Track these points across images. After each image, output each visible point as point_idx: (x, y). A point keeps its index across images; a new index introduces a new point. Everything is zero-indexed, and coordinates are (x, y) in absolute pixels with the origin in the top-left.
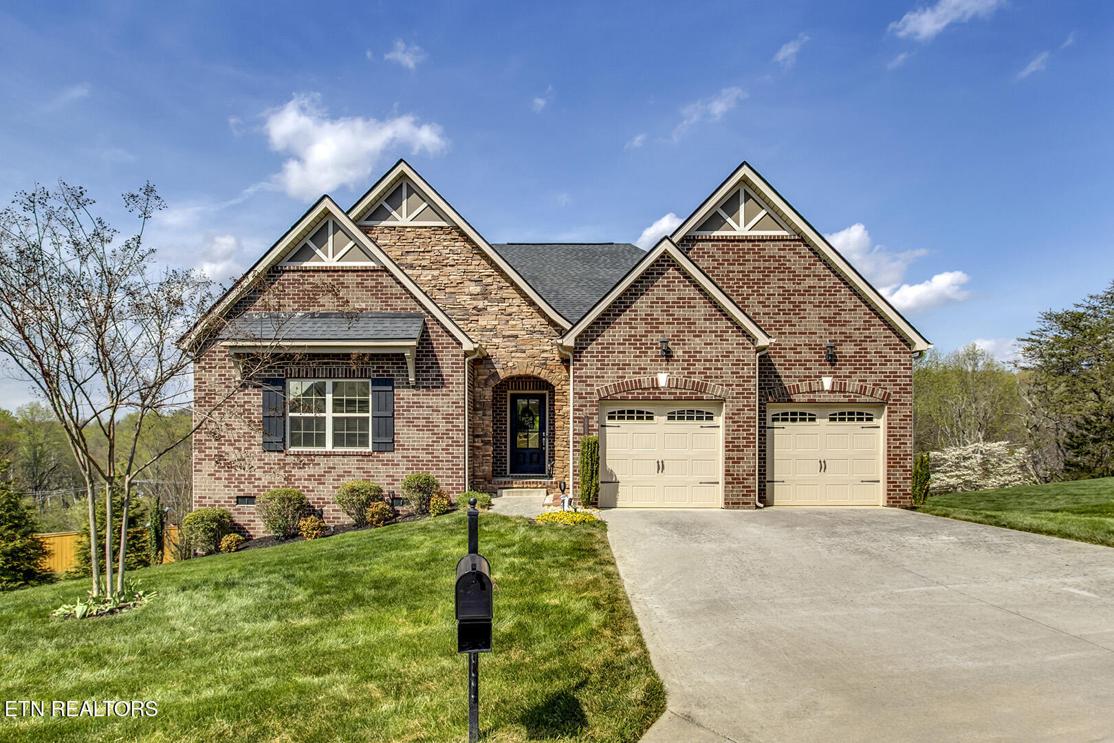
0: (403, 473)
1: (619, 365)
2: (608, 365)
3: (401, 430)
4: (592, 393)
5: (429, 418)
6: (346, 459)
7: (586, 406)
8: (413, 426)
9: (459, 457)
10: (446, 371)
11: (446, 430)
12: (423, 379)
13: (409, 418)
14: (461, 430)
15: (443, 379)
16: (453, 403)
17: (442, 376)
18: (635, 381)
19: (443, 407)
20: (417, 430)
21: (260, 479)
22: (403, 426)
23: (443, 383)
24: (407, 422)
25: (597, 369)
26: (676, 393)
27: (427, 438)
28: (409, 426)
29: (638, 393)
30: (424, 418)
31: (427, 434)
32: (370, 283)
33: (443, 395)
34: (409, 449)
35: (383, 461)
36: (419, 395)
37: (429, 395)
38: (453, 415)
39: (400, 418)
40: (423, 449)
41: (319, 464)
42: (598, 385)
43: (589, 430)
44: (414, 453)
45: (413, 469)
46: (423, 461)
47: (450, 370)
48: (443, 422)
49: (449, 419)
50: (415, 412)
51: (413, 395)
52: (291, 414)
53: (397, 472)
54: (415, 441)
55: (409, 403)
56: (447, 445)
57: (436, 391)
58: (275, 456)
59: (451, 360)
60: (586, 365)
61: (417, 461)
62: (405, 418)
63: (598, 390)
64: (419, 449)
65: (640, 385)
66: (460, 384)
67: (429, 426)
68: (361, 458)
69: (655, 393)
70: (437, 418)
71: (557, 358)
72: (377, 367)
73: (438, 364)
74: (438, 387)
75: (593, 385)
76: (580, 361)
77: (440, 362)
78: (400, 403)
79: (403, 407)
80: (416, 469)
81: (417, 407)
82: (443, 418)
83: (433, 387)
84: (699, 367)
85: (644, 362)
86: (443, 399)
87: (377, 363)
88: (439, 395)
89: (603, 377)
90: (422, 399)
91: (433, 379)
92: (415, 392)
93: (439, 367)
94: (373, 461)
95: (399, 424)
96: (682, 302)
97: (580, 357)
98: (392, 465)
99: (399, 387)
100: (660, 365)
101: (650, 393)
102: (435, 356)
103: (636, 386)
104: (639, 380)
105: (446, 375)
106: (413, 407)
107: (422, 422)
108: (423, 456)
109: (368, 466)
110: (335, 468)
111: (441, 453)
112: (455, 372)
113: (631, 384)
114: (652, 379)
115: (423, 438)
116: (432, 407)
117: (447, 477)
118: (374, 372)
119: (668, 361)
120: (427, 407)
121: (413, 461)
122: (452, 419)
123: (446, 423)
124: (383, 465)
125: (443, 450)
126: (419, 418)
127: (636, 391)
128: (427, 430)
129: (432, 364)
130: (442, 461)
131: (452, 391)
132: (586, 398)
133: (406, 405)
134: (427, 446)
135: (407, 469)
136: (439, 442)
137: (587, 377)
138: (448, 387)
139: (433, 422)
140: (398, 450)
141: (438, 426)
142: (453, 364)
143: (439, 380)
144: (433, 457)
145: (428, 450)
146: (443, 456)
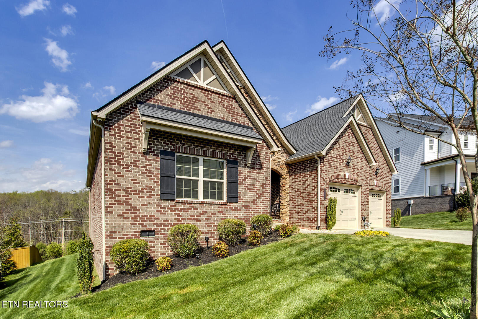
0: (242, 215)
1: (335, 167)
2: (332, 166)
3: (241, 191)
4: (327, 178)
5: (255, 185)
6: (212, 207)
7: (325, 184)
8: (247, 189)
9: (267, 207)
10: (262, 161)
11: (263, 192)
12: (254, 164)
13: (246, 184)
14: (268, 193)
15: (261, 165)
16: (265, 178)
17: (261, 163)
19: (261, 180)
20: (249, 191)
21: (158, 219)
22: (243, 189)
23: (261, 167)
24: (244, 186)
25: (328, 167)
26: (350, 181)
27: (254, 196)
28: (246, 189)
29: (340, 180)
30: (252, 185)
31: (254, 194)
33: (261, 173)
34: (245, 202)
35: (233, 208)
36: (250, 172)
37: (255, 173)
38: (265, 184)
39: (241, 184)
40: (252, 202)
41: (197, 209)
42: (329, 175)
43: (326, 195)
44: (248, 204)
45: (247, 212)
46: (252, 208)
47: (264, 160)
48: (261, 188)
50: (248, 181)
51: (248, 172)
52: (177, 176)
53: (240, 215)
54: (248, 197)
55: (246, 176)
56: (263, 200)
57: (258, 171)
58: (168, 203)
59: (265, 155)
60: (325, 165)
61: (249, 208)
62: (243, 184)
63: (329, 177)
64: (250, 202)
65: (341, 177)
66: (268, 168)
67: (255, 189)
68: (221, 206)
69: (345, 181)
70: (258, 185)
71: (284, 163)
72: (230, 154)
73: (259, 156)
74: (259, 169)
75: (327, 175)
76: (323, 163)
77: (260, 155)
78: (241, 175)
79: (243, 178)
80: (249, 212)
81: (249, 178)
82: (261, 186)
83: (257, 169)
84: (356, 171)
85: (342, 167)
86: (261, 175)
87: (230, 151)
88: (259, 173)
89: (330, 171)
90: (252, 175)
91: (257, 164)
92: (248, 170)
93: (259, 158)
94: (227, 208)
95: (240, 187)
96: (351, 144)
97: (323, 161)
98: (237, 210)
99: (240, 166)
100: (346, 169)
101: (343, 180)
104: (341, 174)
105: (263, 163)
106: (247, 178)
107: (252, 187)
108: (251, 205)
109: (225, 210)
110: (206, 212)
111: (260, 204)
112: (267, 162)
113: (339, 176)
114: (344, 174)
115: (252, 196)
116: (256, 179)
118: (228, 156)
119: (348, 167)
120: (254, 179)
121: (247, 208)
122: (265, 186)
123: (263, 188)
124: (232, 210)
125: (261, 202)
126: (250, 185)
127: (339, 179)
128: (254, 192)
129: (257, 156)
130: (260, 209)
131: (265, 172)
132: (325, 180)
133: (244, 177)
134: (254, 200)
135: (244, 212)
136: (259, 198)
137: (325, 171)
138: (263, 169)
139: (256, 187)
140: (240, 202)
141: (259, 190)
142: (265, 157)
143: (259, 165)
144: (256, 206)
145: (254, 202)
146: (261, 205)
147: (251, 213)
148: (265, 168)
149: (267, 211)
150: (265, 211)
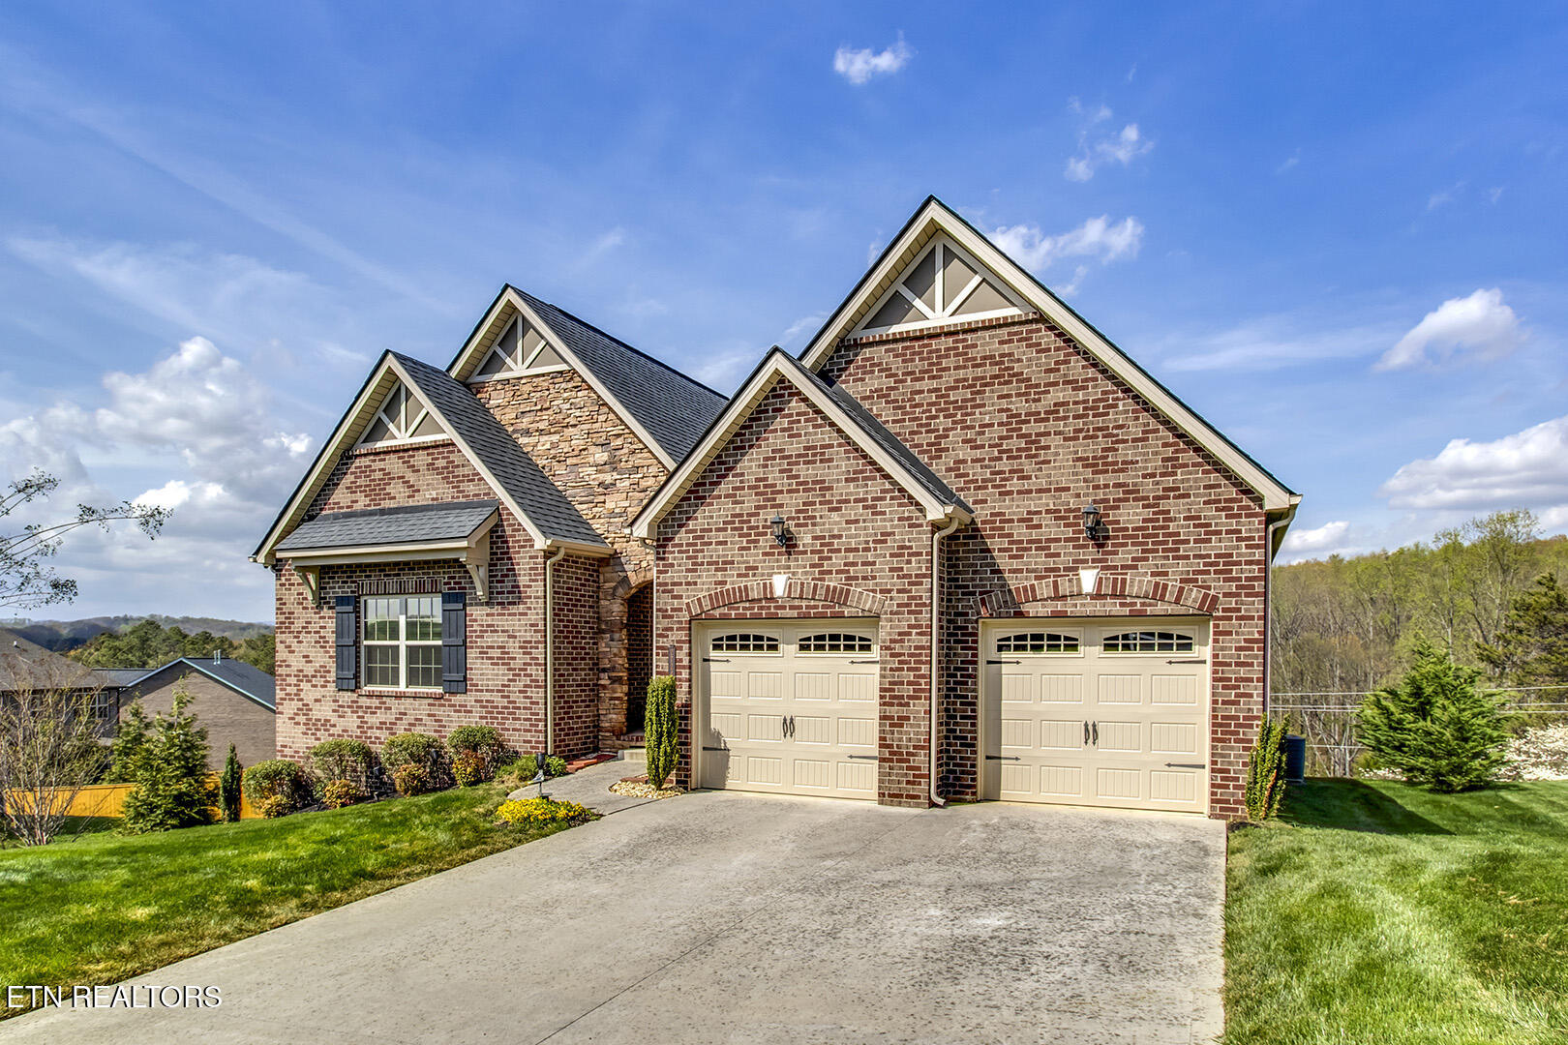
0: (476, 723)
1: (717, 563)
2: (702, 564)
3: (474, 663)
4: (681, 610)
5: (504, 647)
6: (417, 702)
7: (672, 629)
8: (487, 658)
9: (537, 703)
10: (523, 580)
11: (524, 664)
12: (498, 593)
13: (482, 647)
14: (540, 665)
15: (519, 592)
16: (532, 625)
17: (518, 587)
18: (739, 587)
19: (520, 631)
20: (492, 664)
21: (334, 726)
22: (476, 658)
23: (520, 598)
24: (481, 653)
25: (688, 571)
26: (801, 607)
27: (503, 675)
28: (483, 658)
29: (744, 608)
30: (499, 647)
31: (502, 670)
32: (441, 463)
33: (521, 614)
34: (482, 691)
35: (455, 706)
36: (493, 615)
37: (504, 614)
38: (531, 642)
39: (472, 648)
40: (498, 691)
41: (390, 708)
42: (688, 597)
43: (676, 667)
45: (486, 718)
46: (497, 707)
47: (527, 578)
48: (519, 653)
49: (526, 648)
50: (489, 639)
51: (487, 615)
52: (366, 643)
53: (470, 722)
54: (488, 679)
55: (482, 626)
56: (525, 686)
57: (513, 609)
58: (347, 697)
59: (528, 563)
60: (672, 565)
61: (492, 707)
62: (477, 647)
63: (688, 604)
64: (492, 691)
65: (747, 595)
66: (538, 598)
67: (504, 658)
68: (431, 701)
69: (769, 608)
70: (513, 648)
72: (448, 578)
73: (514, 570)
74: (514, 603)
75: (681, 597)
76: (662, 559)
77: (516, 567)
78: (472, 626)
79: (476, 631)
80: (491, 718)
81: (491, 631)
82: (520, 647)
83: (509, 603)
84: (837, 561)
85: (754, 556)
86: (519, 620)
87: (449, 573)
88: (514, 614)
89: (695, 583)
90: (497, 621)
91: (508, 592)
92: (488, 610)
93: (515, 575)
94: (444, 705)
95: (472, 654)
96: (814, 454)
97: (664, 553)
98: (465, 711)
99: (471, 605)
100: (778, 561)
101: (761, 608)
102: (510, 559)
103: (741, 596)
104: (746, 587)
105: (524, 587)
106: (487, 631)
107: (496, 653)
108: (497, 698)
109: (439, 712)
110: (405, 714)
111: (518, 697)
112: (534, 581)
113: (734, 593)
114: (765, 584)
115: (497, 675)
116: (507, 631)
117: (526, 731)
118: (445, 584)
119: (789, 554)
120: (503, 631)
121: (487, 707)
122: (531, 648)
123: (524, 653)
124: (455, 711)
125: (520, 692)
126: (493, 647)
127: (741, 605)
128: (503, 664)
129: (508, 570)
130: (519, 708)
131: (530, 608)
132: (672, 617)
133: (479, 628)
134: (503, 685)
135: (481, 718)
136: (515, 681)
137: (674, 584)
138: (526, 603)
139: (508, 653)
140: (471, 691)
141: (515, 658)
142: (531, 569)
143: (514, 592)
144: (509, 702)
145: (504, 691)
146: (520, 701)
147: (497, 718)
148: (530, 597)
149: (538, 714)
150: (531, 714)
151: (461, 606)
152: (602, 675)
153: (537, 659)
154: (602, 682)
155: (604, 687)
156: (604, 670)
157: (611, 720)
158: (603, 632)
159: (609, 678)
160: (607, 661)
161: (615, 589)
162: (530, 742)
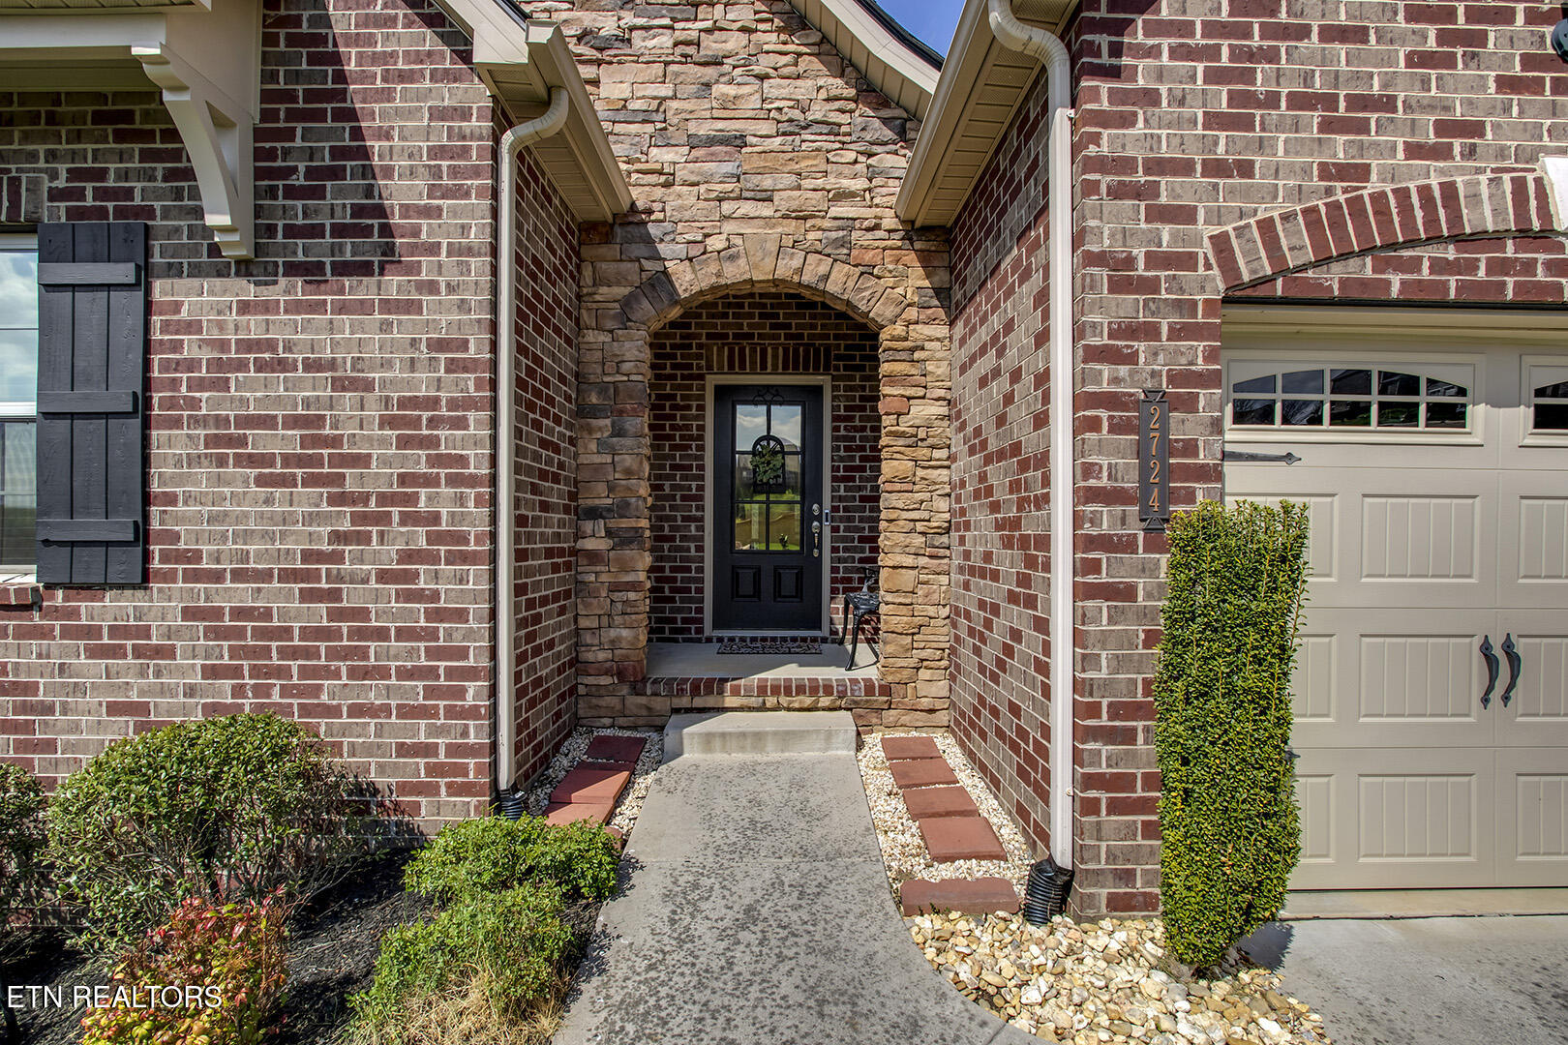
0: (191, 691)
1: (1330, 102)
2: (1272, 100)
3: (180, 479)
4: (1188, 261)
5: (317, 421)
7: (1150, 332)
8: (239, 461)
9: (461, 615)
10: (401, 191)
11: (403, 480)
12: (291, 231)
13: (222, 421)
14: (472, 481)
15: (387, 230)
16: (439, 345)
17: (380, 211)
18: (1425, 192)
19: (387, 364)
20: (261, 481)
22: (193, 460)
23: (388, 249)
25: (1214, 120)
27: (311, 519)
28: (222, 461)
30: (293, 422)
31: (307, 499)
33: (388, 306)
34: (217, 577)
35: (92, 632)
36: (268, 307)
37: (319, 307)
38: (433, 403)
39: (176, 423)
40: (287, 576)
42: (1218, 215)
43: (1169, 473)
44: (243, 594)
46: (286, 633)
47: (421, 182)
48: (383, 442)
49: (416, 423)
50: (250, 392)
51: (245, 308)
53: (164, 690)
54: (247, 536)
55: (223, 346)
56: (407, 556)
59: (426, 133)
60: (1151, 98)
61: (259, 633)
62: (196, 421)
63: (1218, 241)
64: (266, 576)
65: (1455, 217)
66: (469, 251)
67: (317, 461)
69: (1529, 267)
70: (357, 421)
72: (74, 174)
73: (364, 153)
74: (364, 269)
75: (1187, 215)
76: (1114, 73)
77: (376, 145)
78: (177, 346)
79: (192, 365)
80: (255, 672)
81: (261, 366)
82: (387, 422)
83: (343, 269)
86: (385, 327)
87: (73, 156)
90: (284, 328)
91: (339, 230)
92: (249, 291)
93: (368, 172)
94: (45, 633)
95: (170, 446)
97: (1116, 50)
98: (138, 652)
99: (173, 271)
102: (351, 115)
103: (1431, 220)
104: (1449, 191)
105: (406, 212)
106: (242, 366)
107: (283, 442)
108: (285, 604)
111: (377, 595)
113: (1406, 209)
114: (1519, 186)
115: (286, 518)
116: (332, 365)
117: (406, 712)
118: (55, 195)
120: (309, 366)
121: (240, 633)
122: (433, 423)
123: (404, 442)
124: (94, 653)
125: (384, 576)
126: (268, 422)
128: (310, 481)
129: (338, 153)
130: (381, 634)
131: (432, 287)
132: (1150, 286)
133: (206, 355)
134: (308, 556)
135: (211, 672)
136: (365, 539)
137: (1158, 166)
138: (413, 269)
139: (335, 441)
140: (169, 577)
141: (363, 461)
142: (437, 152)
143: (367, 231)
144: (336, 615)
145: (312, 576)
146: (386, 607)
147: (282, 672)
148: (433, 249)
149: (462, 654)
150: (432, 653)
151: (124, 273)
152: (588, 526)
153: (462, 461)
154: (589, 544)
155: (594, 557)
156: (594, 513)
157: (614, 644)
158: (594, 412)
159: (609, 533)
160: (601, 488)
161: (627, 303)
162: (429, 750)
